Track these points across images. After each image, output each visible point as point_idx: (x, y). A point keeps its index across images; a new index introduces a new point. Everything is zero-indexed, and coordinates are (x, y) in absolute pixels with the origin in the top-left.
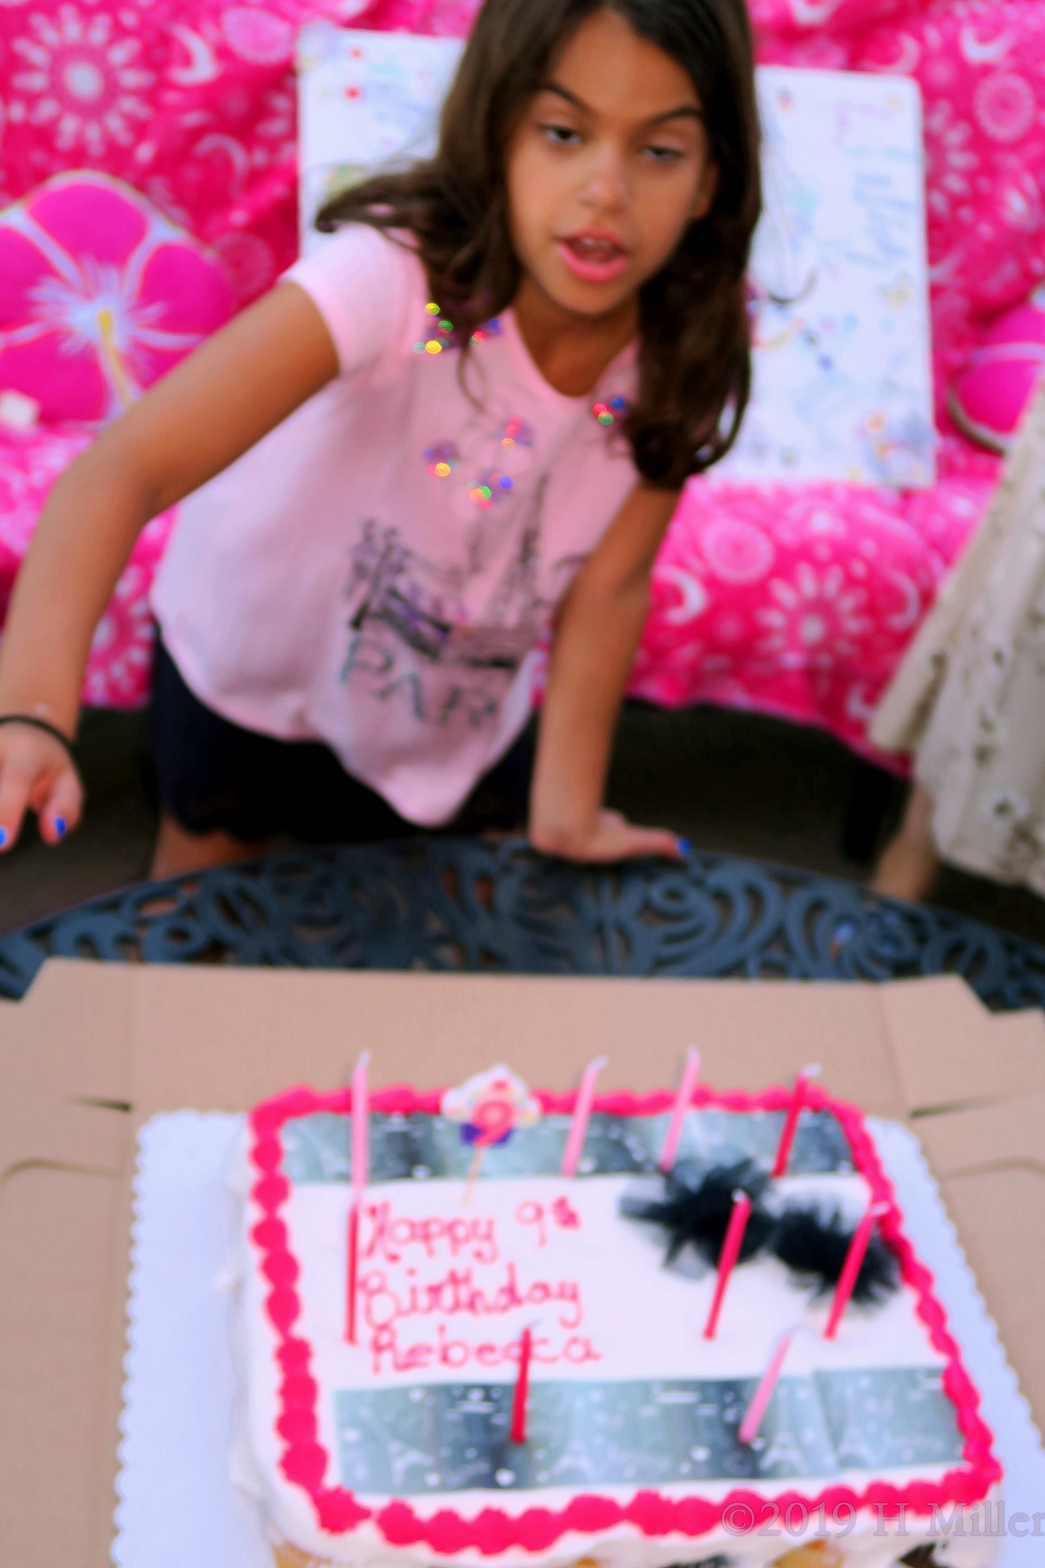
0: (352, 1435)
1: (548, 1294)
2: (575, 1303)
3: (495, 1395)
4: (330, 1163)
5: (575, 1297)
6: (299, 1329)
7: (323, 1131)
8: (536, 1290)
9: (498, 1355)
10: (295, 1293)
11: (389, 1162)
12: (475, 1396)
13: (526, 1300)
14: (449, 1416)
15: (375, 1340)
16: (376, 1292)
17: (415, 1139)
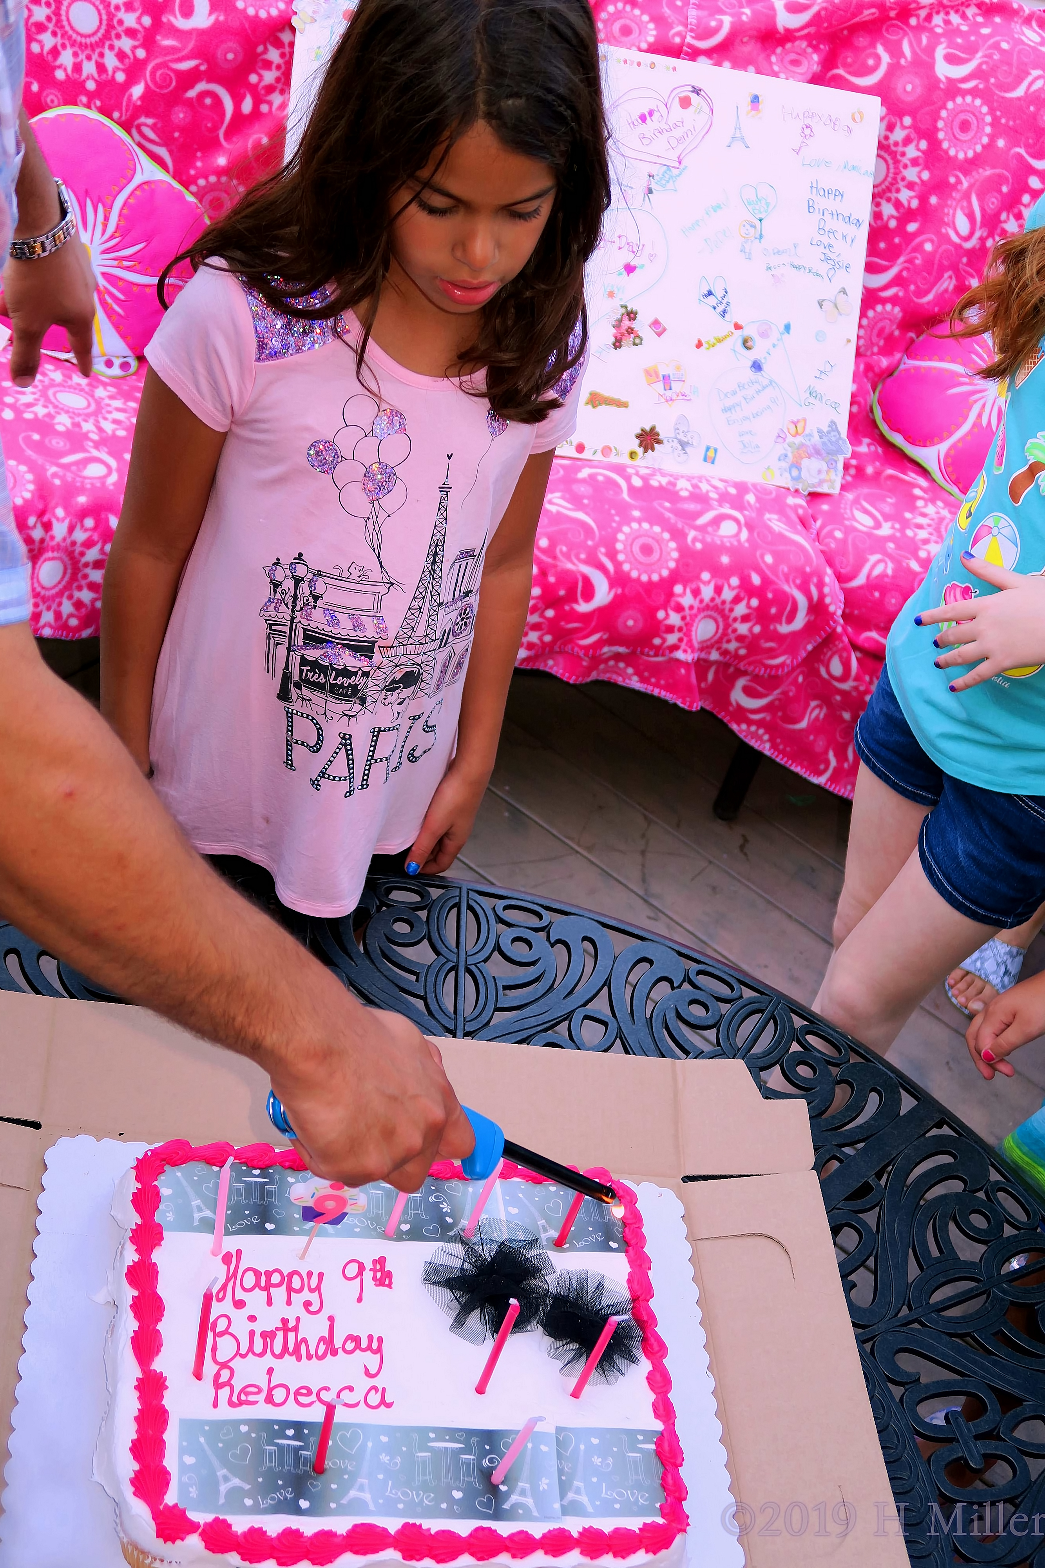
0: (190, 1461)
1: (358, 1346)
2: (378, 1355)
3: (306, 1431)
4: (200, 1209)
5: (379, 1350)
6: (158, 1365)
7: (196, 1178)
8: (349, 1341)
9: (313, 1397)
10: (158, 1331)
11: (247, 1212)
12: (290, 1432)
13: (340, 1351)
14: (267, 1448)
15: (217, 1376)
16: (222, 1334)
17: (271, 1191)
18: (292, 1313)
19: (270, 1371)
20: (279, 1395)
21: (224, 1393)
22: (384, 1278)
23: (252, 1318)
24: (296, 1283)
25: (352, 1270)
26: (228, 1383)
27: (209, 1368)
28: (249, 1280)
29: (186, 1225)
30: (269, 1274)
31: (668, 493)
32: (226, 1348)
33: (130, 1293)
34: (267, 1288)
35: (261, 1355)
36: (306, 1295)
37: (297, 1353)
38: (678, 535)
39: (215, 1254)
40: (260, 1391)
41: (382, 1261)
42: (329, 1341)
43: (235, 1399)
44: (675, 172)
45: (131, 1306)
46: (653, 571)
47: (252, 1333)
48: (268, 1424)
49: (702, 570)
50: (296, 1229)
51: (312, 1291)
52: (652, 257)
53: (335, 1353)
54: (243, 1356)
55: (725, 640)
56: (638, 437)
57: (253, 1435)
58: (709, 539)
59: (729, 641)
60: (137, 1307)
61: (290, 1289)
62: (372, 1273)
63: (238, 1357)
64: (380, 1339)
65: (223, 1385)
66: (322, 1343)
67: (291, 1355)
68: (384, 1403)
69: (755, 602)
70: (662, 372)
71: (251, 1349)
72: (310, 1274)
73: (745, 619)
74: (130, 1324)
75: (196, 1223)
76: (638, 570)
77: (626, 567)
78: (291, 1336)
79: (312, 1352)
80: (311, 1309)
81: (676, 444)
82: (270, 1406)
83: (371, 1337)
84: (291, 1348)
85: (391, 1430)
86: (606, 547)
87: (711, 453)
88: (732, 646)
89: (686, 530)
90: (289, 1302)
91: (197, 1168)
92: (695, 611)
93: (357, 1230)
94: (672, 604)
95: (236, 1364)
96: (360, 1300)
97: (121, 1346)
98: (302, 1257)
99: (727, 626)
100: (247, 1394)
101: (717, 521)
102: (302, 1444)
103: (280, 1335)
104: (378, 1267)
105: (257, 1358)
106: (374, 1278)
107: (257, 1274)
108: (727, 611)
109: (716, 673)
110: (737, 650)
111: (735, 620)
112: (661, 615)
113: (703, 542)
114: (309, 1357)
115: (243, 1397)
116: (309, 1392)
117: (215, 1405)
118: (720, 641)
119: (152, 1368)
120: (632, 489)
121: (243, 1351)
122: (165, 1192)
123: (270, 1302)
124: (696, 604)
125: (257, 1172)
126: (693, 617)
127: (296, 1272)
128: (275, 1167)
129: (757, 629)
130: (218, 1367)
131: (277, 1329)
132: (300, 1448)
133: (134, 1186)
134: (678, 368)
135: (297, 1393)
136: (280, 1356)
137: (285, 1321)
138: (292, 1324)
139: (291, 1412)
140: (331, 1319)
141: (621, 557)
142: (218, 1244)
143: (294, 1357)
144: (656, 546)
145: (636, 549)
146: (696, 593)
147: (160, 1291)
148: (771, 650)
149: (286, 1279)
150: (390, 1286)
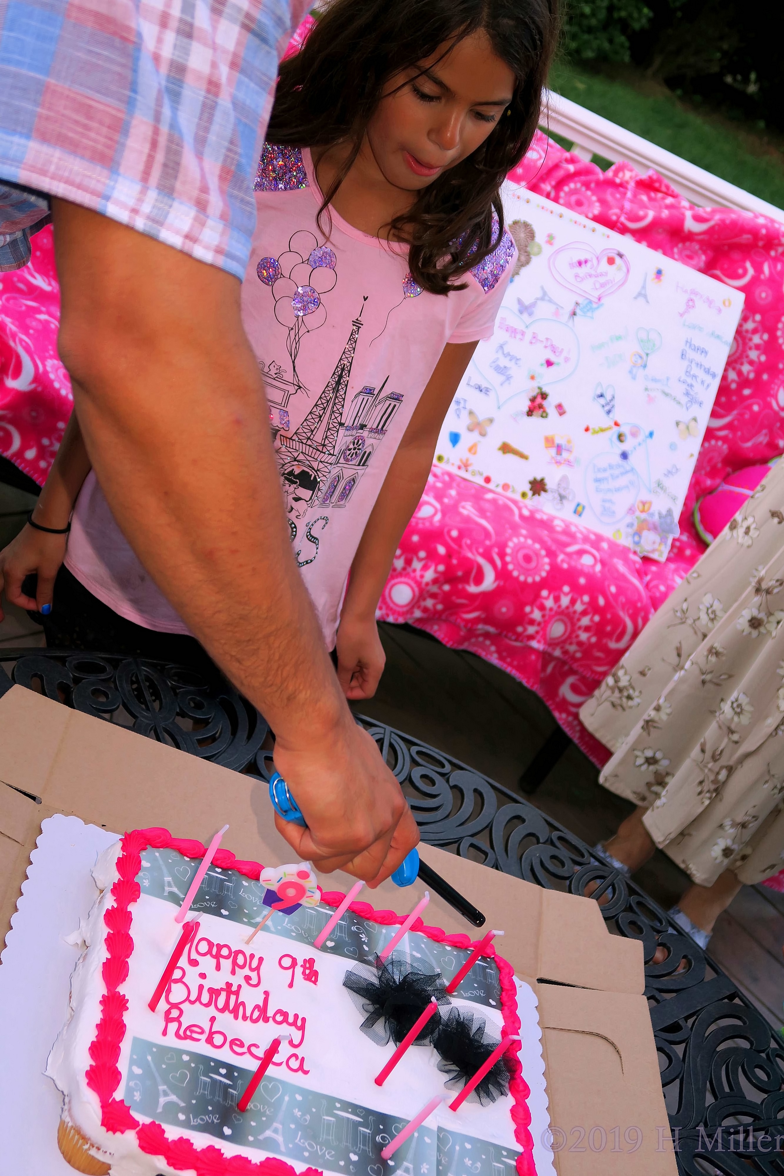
0: (137, 1071)
1: (285, 1020)
2: (301, 1032)
3: (236, 1074)
4: (169, 885)
5: (302, 1028)
6: (122, 989)
7: (170, 861)
8: (279, 1015)
9: (245, 1050)
10: (127, 962)
11: (207, 897)
12: (223, 1071)
13: (271, 1019)
14: (203, 1078)
15: (168, 1013)
16: (176, 981)
17: (228, 887)
18: (237, 980)
19: (213, 1019)
20: (218, 1040)
21: (173, 1027)
22: (312, 976)
23: (203, 976)
24: (240, 960)
25: (287, 962)
26: (177, 1019)
27: (162, 1005)
28: (203, 947)
29: (158, 891)
30: (220, 947)
31: (547, 525)
32: (177, 993)
33: (104, 931)
34: (218, 956)
35: (207, 1005)
36: (246, 971)
37: (235, 1012)
38: (551, 554)
39: (177, 920)
40: (202, 1032)
41: (311, 961)
42: (263, 1009)
43: (181, 1032)
44: (594, 306)
45: (106, 940)
46: (529, 575)
47: (201, 987)
48: (205, 1060)
49: (565, 583)
50: (245, 920)
51: (252, 970)
52: (567, 360)
53: (266, 1020)
54: (192, 1003)
55: (569, 642)
56: (531, 483)
57: (193, 1065)
58: (573, 563)
59: (571, 644)
60: (110, 942)
61: (235, 963)
62: (302, 969)
63: (187, 1002)
64: (304, 1020)
65: (173, 1020)
66: (256, 1010)
67: (231, 1012)
68: (301, 1068)
69: (597, 618)
70: (557, 441)
71: (199, 999)
72: (252, 956)
73: (587, 629)
74: (101, 954)
75: (166, 894)
76: (519, 571)
77: (510, 567)
78: (233, 998)
79: (248, 1014)
80: (250, 982)
81: (557, 495)
82: (209, 1046)
83: (296, 1016)
84: (231, 1007)
85: (305, 1092)
86: (499, 547)
87: (580, 509)
88: (572, 648)
89: (558, 552)
90: (233, 972)
91: (172, 855)
92: (553, 613)
93: (294, 934)
94: (538, 603)
95: (185, 1007)
96: (291, 985)
97: (92, 969)
98: (248, 942)
99: (573, 631)
100: (192, 1032)
101: (581, 553)
102: (231, 1083)
103: (223, 995)
104: (308, 965)
105: (203, 1007)
106: (304, 973)
107: (210, 944)
108: (575, 620)
109: (554, 668)
110: (575, 652)
111: (580, 628)
112: (528, 609)
113: (569, 564)
114: (245, 1018)
115: (188, 1033)
116: (242, 1045)
117: (165, 1033)
118: (564, 642)
119: (117, 990)
120: (521, 516)
121: (193, 997)
122: (144, 864)
123: (218, 968)
124: (555, 608)
125: (219, 870)
126: (551, 617)
127: (241, 952)
128: (233, 871)
129: (594, 640)
130: (169, 1006)
131: (222, 989)
132: (229, 1086)
133: (118, 852)
134: (569, 441)
135: (233, 1042)
136: (222, 1011)
137: (229, 985)
138: (234, 988)
139: (225, 1055)
140: (266, 993)
141: (508, 559)
142: (183, 915)
143: (233, 1015)
144: (534, 558)
145: (520, 556)
146: (557, 599)
147: (132, 933)
148: (598, 659)
149: (233, 954)
150: (315, 982)
